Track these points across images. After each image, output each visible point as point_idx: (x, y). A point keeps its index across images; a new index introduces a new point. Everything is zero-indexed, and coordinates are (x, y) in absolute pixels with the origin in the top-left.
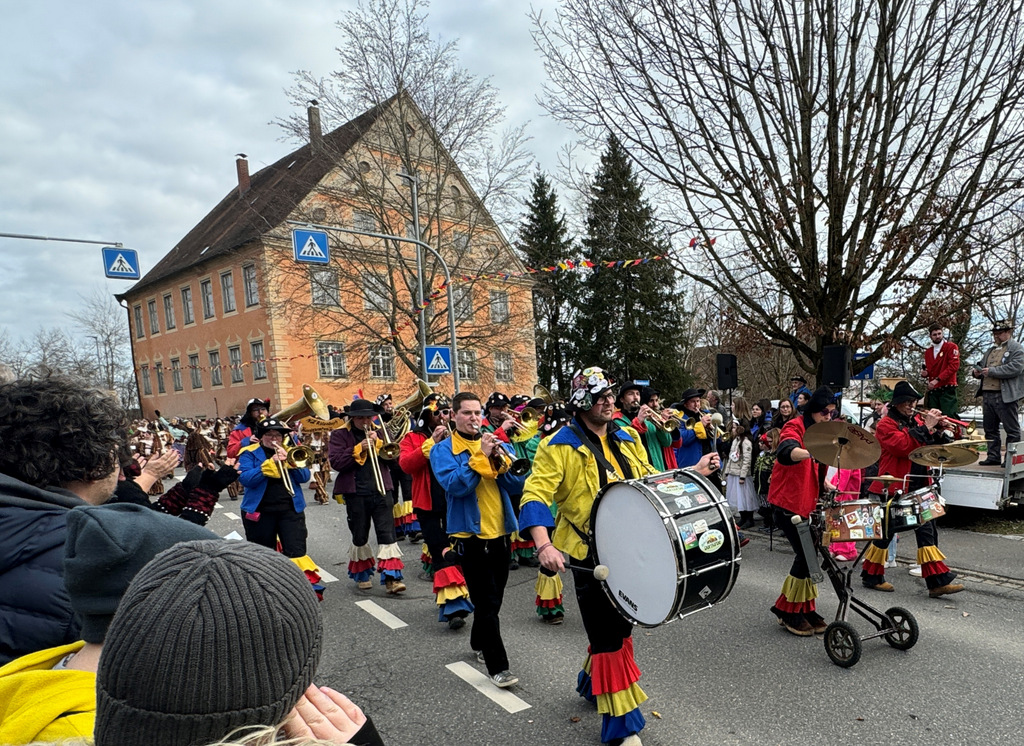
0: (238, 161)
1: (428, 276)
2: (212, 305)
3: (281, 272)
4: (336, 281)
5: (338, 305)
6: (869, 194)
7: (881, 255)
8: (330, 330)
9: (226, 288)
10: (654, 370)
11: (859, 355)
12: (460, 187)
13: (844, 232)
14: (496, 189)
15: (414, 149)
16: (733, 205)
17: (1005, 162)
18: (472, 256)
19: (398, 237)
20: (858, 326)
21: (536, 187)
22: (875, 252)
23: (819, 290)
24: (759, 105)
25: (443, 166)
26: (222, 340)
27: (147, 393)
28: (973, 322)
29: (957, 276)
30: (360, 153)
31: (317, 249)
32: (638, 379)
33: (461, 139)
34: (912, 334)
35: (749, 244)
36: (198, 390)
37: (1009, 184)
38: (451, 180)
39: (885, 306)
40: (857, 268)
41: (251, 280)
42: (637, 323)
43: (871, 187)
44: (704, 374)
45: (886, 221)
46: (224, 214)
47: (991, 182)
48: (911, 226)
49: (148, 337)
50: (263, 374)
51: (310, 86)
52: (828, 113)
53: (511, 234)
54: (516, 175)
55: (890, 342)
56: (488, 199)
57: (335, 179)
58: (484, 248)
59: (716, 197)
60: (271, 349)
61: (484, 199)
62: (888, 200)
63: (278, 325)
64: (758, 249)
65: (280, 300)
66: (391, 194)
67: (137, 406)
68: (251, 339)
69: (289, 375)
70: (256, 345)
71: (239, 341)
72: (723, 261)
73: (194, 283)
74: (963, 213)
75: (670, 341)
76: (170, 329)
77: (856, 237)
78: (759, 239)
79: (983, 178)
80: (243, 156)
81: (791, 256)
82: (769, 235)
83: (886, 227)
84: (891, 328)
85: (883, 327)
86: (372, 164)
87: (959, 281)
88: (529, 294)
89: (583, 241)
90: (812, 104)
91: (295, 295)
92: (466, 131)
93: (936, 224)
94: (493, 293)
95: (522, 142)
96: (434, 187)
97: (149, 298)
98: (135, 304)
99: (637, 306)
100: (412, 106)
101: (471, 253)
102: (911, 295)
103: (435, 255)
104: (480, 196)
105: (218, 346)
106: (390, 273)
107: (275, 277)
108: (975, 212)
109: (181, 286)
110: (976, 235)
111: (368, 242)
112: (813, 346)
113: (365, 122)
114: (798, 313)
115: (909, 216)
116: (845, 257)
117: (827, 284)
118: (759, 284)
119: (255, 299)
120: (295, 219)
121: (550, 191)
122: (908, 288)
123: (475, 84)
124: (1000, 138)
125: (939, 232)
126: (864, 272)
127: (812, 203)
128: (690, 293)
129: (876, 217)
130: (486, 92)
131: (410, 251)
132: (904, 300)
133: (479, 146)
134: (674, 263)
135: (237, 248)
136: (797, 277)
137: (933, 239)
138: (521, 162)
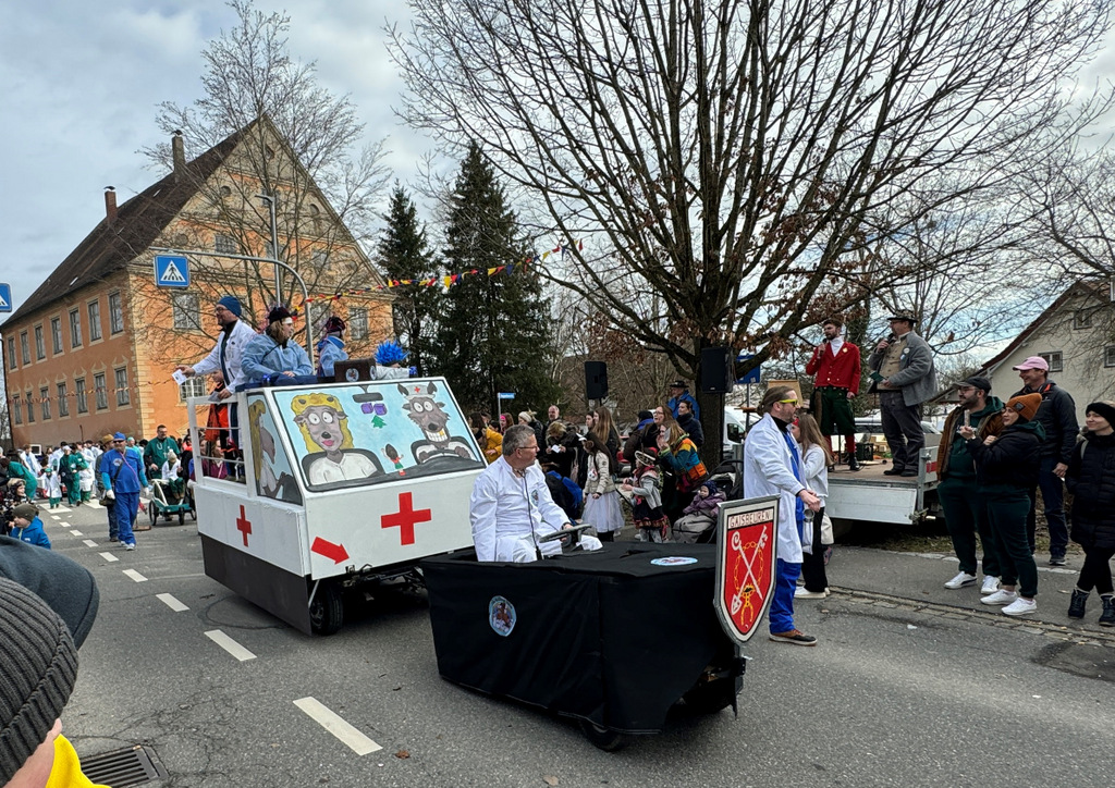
0: (106, 194)
1: (286, 296)
2: (79, 334)
3: (144, 298)
4: (198, 305)
5: (199, 329)
6: (746, 184)
7: (763, 248)
8: (190, 353)
9: (92, 316)
10: (521, 382)
11: (743, 357)
12: (318, 205)
13: (720, 226)
14: (355, 205)
15: (273, 170)
16: (599, 206)
17: (901, 140)
18: (330, 273)
19: (257, 258)
20: (739, 326)
21: (395, 202)
22: (756, 245)
23: (695, 289)
24: (623, 99)
25: (301, 185)
26: (88, 367)
27: (17, 423)
28: (873, 317)
29: (850, 266)
30: (222, 178)
31: (178, 273)
32: (503, 392)
33: (320, 157)
34: (804, 332)
35: (617, 244)
36: (66, 418)
37: (907, 164)
38: (309, 199)
39: (770, 302)
40: (737, 262)
41: (116, 307)
42: (502, 333)
43: (749, 176)
44: (576, 384)
45: (767, 212)
46: (92, 246)
47: (885, 162)
48: (796, 215)
49: (20, 368)
50: (126, 400)
51: (174, 117)
52: (698, 102)
53: (370, 248)
54: (374, 190)
55: (778, 342)
56: (347, 215)
57: (197, 204)
58: (342, 264)
59: (580, 197)
60: (134, 375)
61: (342, 215)
62: (769, 189)
63: (140, 349)
64: (628, 249)
65: (143, 325)
66: (250, 216)
67: (8, 436)
68: (115, 366)
69: (151, 400)
70: (119, 371)
71: (104, 368)
72: (589, 265)
73: (62, 313)
74: (854, 198)
75: (537, 351)
76: (40, 359)
77: (734, 231)
78: (627, 239)
79: (875, 160)
80: (111, 188)
81: (663, 255)
82: (637, 233)
83: (767, 218)
84: (777, 326)
85: (768, 326)
86: (232, 187)
87: (854, 271)
88: (389, 308)
89: (443, 251)
90: (679, 93)
91: (156, 320)
92: (325, 149)
93: (823, 212)
94: (352, 309)
95: (381, 156)
96: (292, 206)
97: (21, 330)
98: (8, 336)
99: (501, 316)
100: (271, 128)
101: (330, 270)
102: (798, 289)
103: (293, 274)
104: (338, 212)
105: (84, 374)
106: (250, 295)
107: (139, 302)
108: (868, 196)
109: (50, 317)
110: (871, 220)
111: (228, 263)
112: (692, 350)
113: (227, 147)
114: (673, 314)
115: (792, 204)
116: (723, 252)
117: (703, 281)
118: (630, 287)
119: (120, 325)
120: (161, 245)
121: (410, 205)
122: (795, 282)
123: (333, 103)
124: (891, 115)
125: (828, 219)
126: (744, 268)
127: (684, 197)
128: (557, 300)
129: (755, 208)
130: (343, 111)
131: (268, 272)
132: (790, 296)
133: (338, 164)
134: (538, 269)
135: (104, 276)
136: (670, 276)
137: (821, 226)
138: (381, 177)
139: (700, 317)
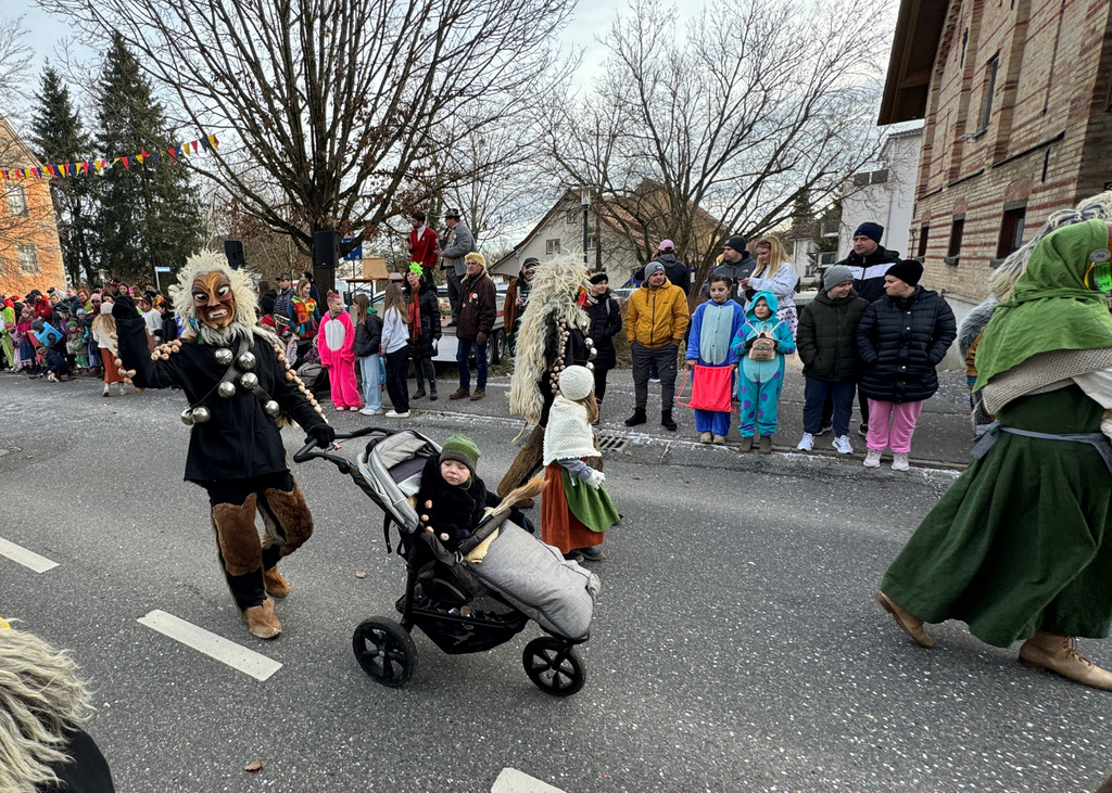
6: (343, 98)
11: (348, 239)
20: (343, 214)
21: (46, 82)
23: (308, 182)
29: (420, 170)
32: (160, 266)
34: (390, 221)
35: (245, 141)
39: (364, 196)
42: (158, 214)
48: (383, 127)
54: (16, 68)
55: (371, 230)
75: (190, 230)
84: (369, 217)
85: (364, 215)
88: (47, 187)
89: (97, 135)
95: (19, 35)
108: (431, 115)
112: (306, 229)
114: (293, 204)
115: (378, 118)
116: (328, 154)
117: (314, 177)
121: (62, 86)
122: (383, 181)
126: (346, 166)
127: (297, 105)
128: (204, 187)
138: (22, 56)
139: (313, 206)
